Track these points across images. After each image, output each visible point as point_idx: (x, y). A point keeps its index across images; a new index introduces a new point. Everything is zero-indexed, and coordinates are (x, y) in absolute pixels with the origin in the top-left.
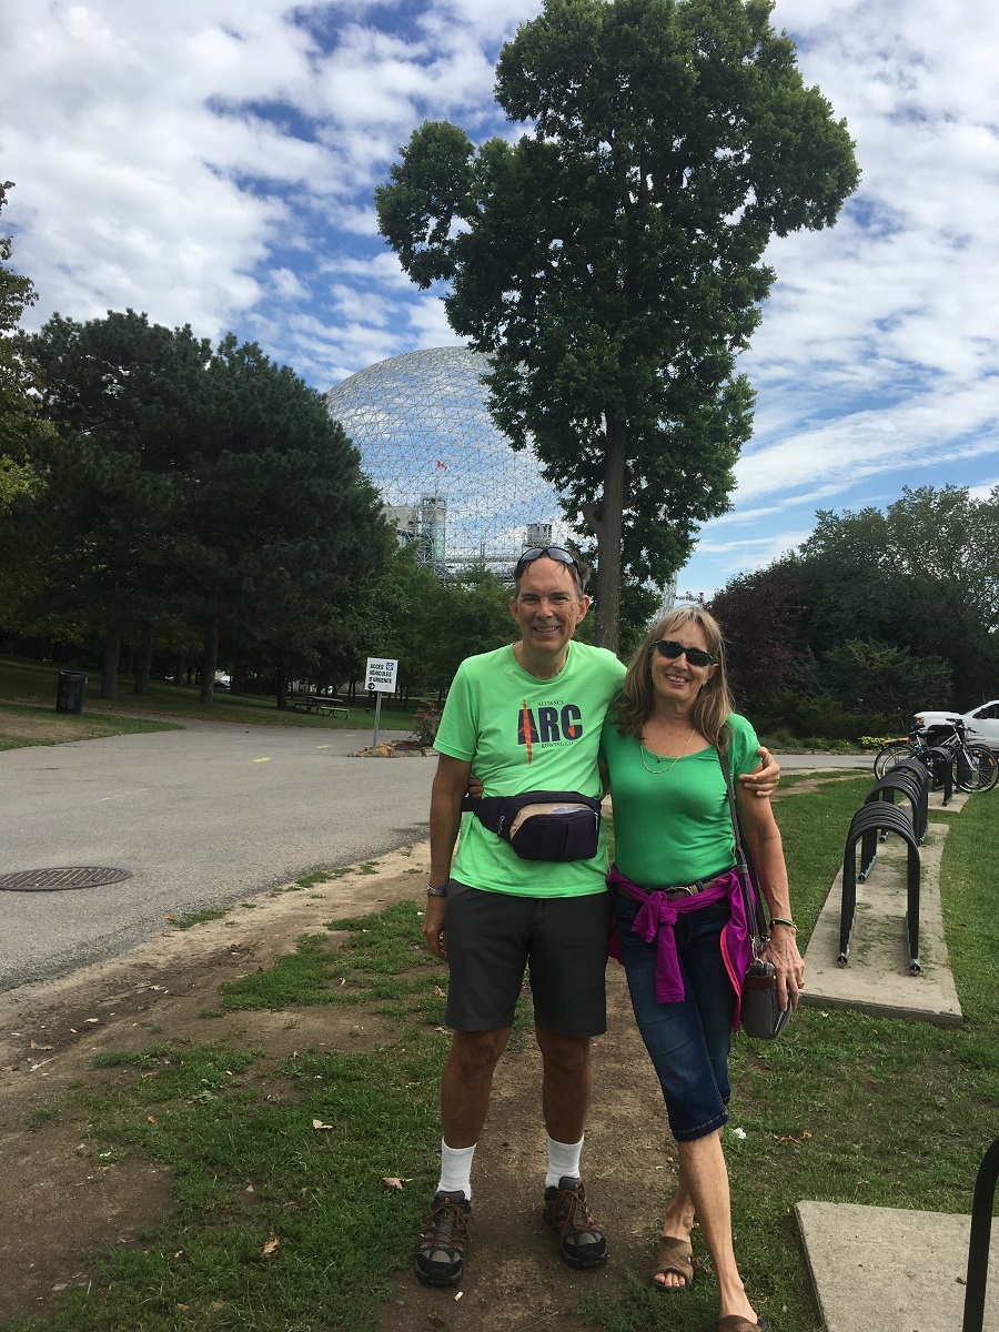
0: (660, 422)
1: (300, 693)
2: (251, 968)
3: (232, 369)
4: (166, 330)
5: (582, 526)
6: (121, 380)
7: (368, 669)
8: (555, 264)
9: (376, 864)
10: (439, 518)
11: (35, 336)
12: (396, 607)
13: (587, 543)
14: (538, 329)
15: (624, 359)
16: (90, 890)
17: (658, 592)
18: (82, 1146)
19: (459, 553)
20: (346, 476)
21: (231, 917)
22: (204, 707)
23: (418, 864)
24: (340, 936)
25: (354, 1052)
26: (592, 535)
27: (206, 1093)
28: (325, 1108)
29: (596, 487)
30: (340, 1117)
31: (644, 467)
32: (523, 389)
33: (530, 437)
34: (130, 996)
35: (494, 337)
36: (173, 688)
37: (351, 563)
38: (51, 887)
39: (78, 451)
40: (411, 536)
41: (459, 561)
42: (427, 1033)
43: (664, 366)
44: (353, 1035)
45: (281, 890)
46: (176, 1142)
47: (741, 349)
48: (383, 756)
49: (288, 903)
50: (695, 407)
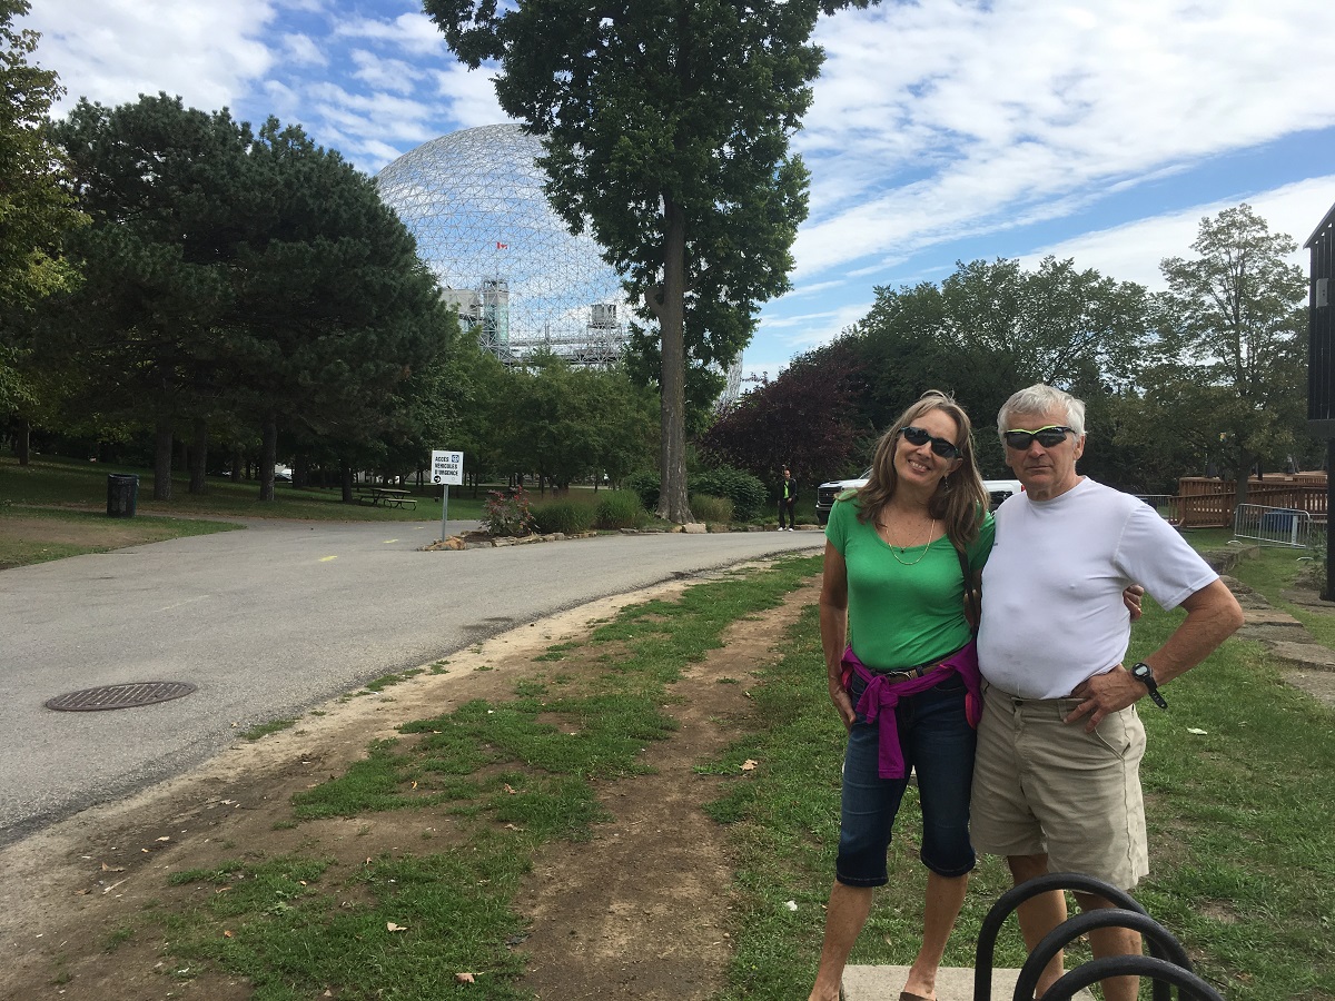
0: (717, 203)
1: (367, 485)
2: (323, 777)
3: (275, 154)
4: (203, 114)
5: (644, 309)
6: (157, 168)
7: (434, 462)
8: (606, 44)
9: (446, 663)
10: (501, 300)
11: (62, 122)
12: (461, 394)
13: (650, 326)
14: (591, 111)
15: (679, 140)
16: (153, 707)
17: (723, 373)
18: (160, 964)
19: (523, 336)
20: (402, 263)
21: (300, 726)
22: (267, 503)
23: (488, 661)
24: (411, 739)
25: (426, 854)
26: (654, 318)
27: (281, 904)
28: (399, 911)
29: (656, 270)
30: (414, 918)
31: (704, 248)
32: (580, 172)
33: (588, 219)
34: (200, 811)
35: (547, 118)
36: (233, 485)
37: (411, 353)
38: (113, 706)
39: (115, 242)
40: (474, 319)
41: (524, 344)
42: (498, 830)
43: (719, 146)
44: (426, 837)
45: (351, 695)
46: (253, 953)
47: (795, 129)
48: (453, 549)
49: (358, 708)
50: (752, 188)
